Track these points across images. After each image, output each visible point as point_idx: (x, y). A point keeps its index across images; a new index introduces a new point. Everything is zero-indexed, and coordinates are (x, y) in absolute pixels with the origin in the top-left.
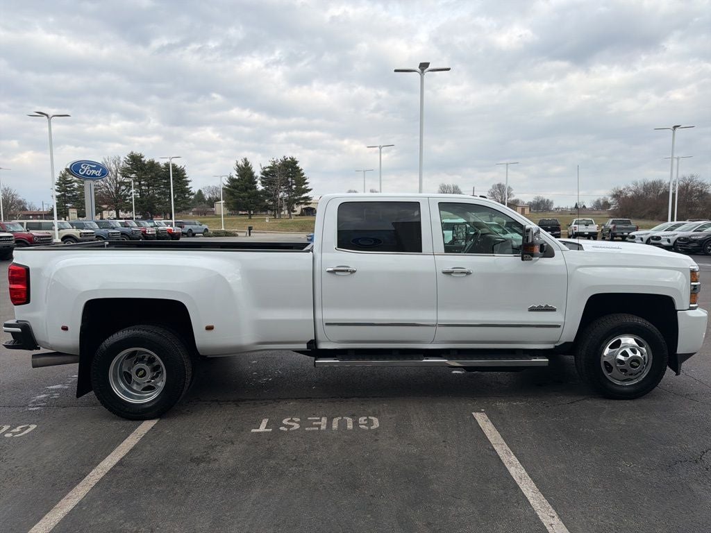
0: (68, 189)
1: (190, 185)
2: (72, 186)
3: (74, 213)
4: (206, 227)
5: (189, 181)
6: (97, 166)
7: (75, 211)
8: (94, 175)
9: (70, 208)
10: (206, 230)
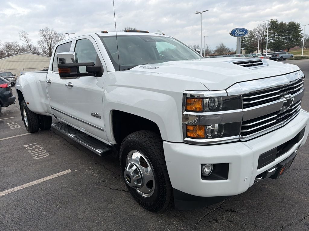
0: (243, 41)
1: (302, 32)
2: (245, 40)
3: (244, 52)
4: (292, 55)
5: (301, 30)
6: (243, 29)
7: (245, 51)
8: (241, 34)
9: (243, 50)
10: (292, 56)
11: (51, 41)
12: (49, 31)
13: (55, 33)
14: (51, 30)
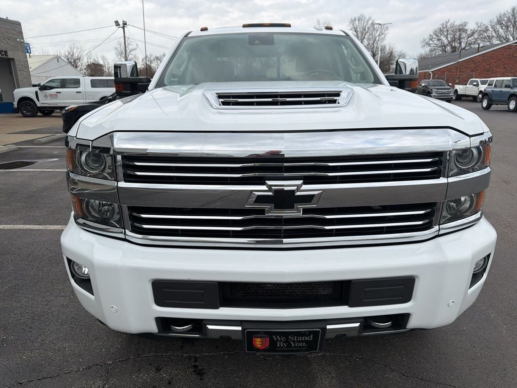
11: (364, 37)
12: (365, 19)
13: (372, 24)
14: (367, 18)
